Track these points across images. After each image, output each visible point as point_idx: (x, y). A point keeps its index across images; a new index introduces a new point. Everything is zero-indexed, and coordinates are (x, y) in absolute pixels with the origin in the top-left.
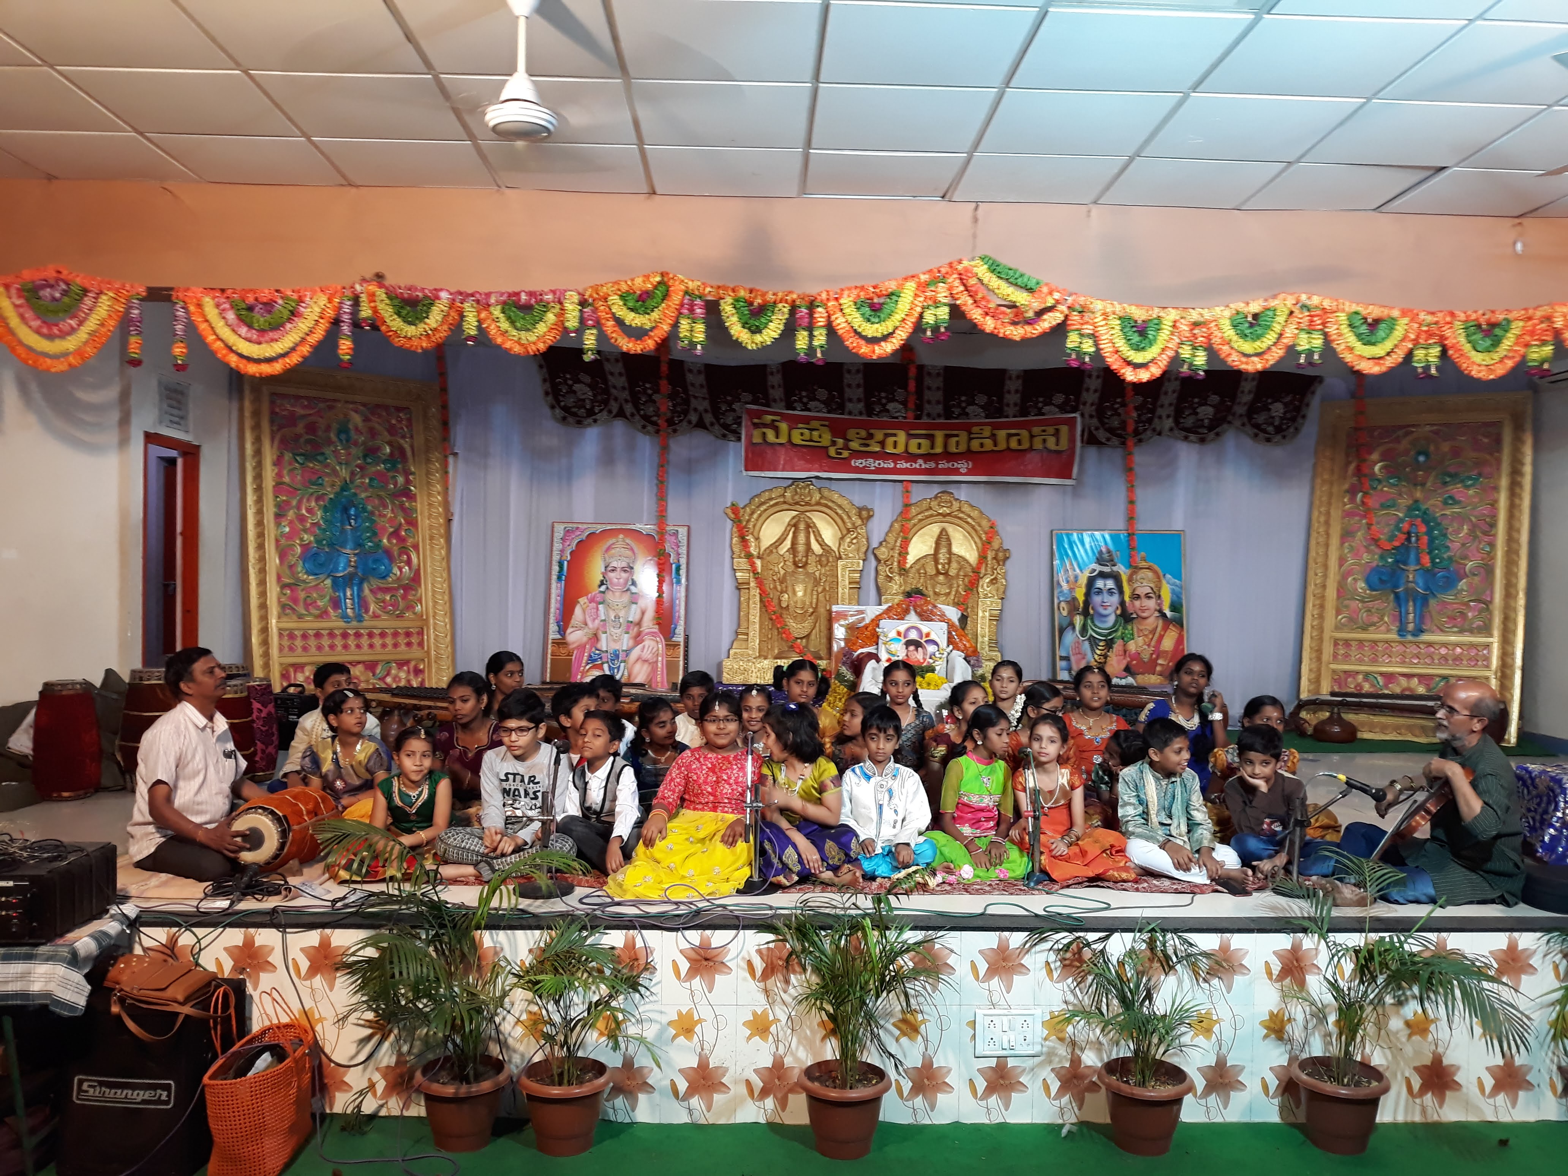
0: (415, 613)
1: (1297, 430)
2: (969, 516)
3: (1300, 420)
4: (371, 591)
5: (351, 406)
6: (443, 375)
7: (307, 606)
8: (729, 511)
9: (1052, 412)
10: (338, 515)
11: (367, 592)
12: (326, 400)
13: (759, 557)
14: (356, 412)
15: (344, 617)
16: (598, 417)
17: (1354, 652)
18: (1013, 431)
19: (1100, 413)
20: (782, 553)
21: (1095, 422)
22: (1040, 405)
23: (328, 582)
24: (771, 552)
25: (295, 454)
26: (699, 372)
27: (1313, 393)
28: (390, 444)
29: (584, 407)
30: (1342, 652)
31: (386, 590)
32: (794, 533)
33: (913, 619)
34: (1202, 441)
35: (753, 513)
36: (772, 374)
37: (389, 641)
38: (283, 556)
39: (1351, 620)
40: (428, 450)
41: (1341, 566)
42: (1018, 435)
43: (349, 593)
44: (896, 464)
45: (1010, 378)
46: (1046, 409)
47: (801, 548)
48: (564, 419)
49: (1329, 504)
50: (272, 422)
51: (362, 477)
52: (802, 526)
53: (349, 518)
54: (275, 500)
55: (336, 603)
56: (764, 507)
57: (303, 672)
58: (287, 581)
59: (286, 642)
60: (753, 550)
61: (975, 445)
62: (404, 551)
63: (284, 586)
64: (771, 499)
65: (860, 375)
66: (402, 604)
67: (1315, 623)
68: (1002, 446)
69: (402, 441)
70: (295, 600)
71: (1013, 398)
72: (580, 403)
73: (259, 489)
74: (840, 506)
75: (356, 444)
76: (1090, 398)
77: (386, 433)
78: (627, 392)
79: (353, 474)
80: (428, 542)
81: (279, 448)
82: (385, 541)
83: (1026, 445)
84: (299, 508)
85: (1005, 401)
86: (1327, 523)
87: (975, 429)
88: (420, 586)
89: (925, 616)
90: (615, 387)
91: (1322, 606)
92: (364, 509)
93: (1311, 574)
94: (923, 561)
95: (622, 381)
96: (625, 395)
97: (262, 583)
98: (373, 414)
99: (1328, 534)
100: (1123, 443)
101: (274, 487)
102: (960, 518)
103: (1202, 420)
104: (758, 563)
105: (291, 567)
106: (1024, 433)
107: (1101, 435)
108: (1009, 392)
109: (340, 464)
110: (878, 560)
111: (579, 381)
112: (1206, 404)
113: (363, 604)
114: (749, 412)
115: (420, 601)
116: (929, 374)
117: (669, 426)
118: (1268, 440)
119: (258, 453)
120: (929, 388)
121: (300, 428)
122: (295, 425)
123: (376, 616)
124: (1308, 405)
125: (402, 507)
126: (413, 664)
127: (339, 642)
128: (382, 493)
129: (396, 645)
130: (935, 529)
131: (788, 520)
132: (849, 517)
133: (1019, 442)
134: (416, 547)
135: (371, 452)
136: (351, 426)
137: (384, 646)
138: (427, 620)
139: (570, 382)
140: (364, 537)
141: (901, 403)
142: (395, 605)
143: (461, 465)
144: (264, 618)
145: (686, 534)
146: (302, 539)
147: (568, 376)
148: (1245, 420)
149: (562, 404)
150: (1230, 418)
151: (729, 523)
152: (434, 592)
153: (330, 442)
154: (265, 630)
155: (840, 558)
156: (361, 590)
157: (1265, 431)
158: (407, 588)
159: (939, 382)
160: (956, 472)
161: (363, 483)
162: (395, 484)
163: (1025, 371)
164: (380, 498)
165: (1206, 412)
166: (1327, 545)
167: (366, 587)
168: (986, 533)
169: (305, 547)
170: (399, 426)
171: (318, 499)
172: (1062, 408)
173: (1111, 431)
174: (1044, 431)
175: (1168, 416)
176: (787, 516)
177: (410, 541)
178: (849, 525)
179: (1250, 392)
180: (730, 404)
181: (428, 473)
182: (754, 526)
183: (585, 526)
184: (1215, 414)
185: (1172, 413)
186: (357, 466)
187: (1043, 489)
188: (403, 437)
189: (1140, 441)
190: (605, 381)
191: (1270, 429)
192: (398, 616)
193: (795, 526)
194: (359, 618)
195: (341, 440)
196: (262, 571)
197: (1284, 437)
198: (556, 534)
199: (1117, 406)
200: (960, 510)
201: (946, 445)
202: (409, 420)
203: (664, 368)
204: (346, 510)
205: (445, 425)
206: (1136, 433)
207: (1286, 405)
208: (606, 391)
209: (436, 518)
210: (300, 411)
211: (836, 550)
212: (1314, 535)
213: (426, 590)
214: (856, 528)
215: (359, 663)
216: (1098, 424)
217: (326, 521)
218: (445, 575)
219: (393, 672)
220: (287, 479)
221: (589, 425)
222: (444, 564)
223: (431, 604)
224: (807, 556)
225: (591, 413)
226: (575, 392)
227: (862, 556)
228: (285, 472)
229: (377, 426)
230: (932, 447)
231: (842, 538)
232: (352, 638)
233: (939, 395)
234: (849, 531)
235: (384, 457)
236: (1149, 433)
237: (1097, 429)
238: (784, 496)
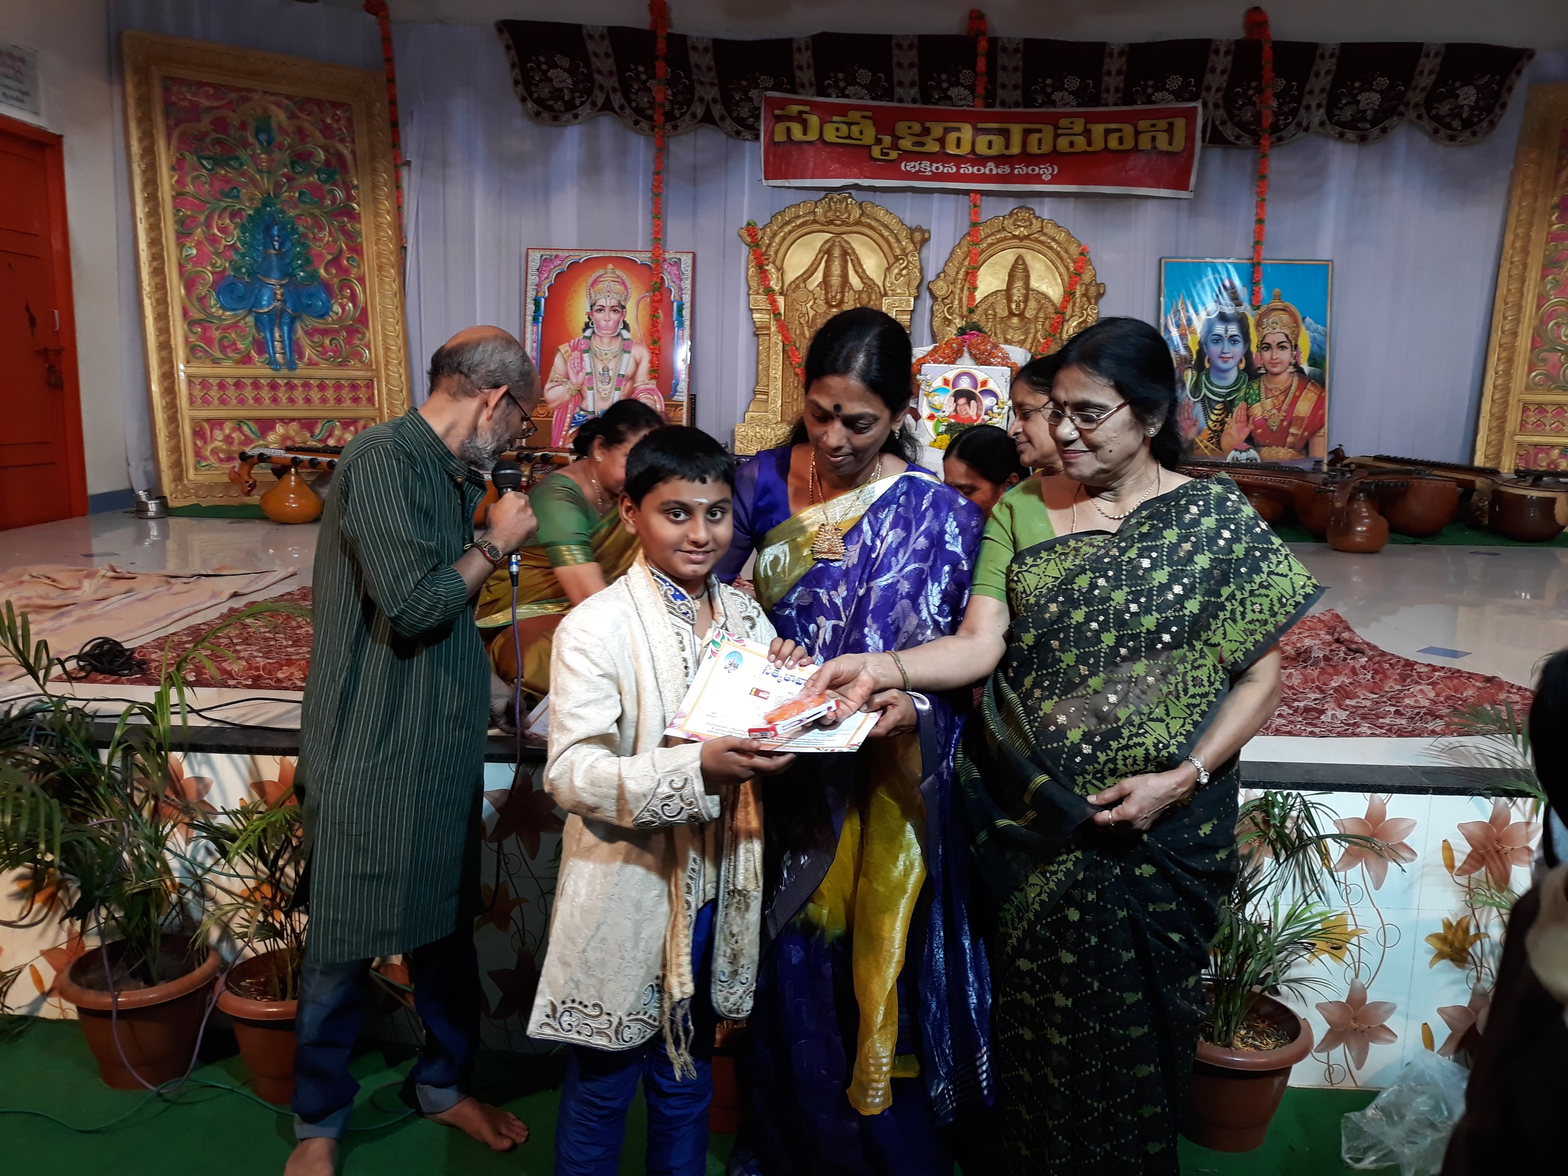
0: (361, 362)
1: (1492, 124)
2: (1054, 239)
3: (1497, 110)
4: (306, 332)
5: (273, 98)
6: (389, 60)
7: (223, 349)
8: (744, 234)
9: (1165, 101)
10: (260, 237)
11: (300, 333)
12: (239, 90)
13: (781, 294)
14: (279, 105)
15: (272, 363)
16: (579, 111)
17: (1549, 418)
18: (1113, 126)
19: (1229, 102)
20: (811, 288)
21: (1221, 112)
22: (1150, 91)
23: (250, 320)
24: (798, 286)
25: (199, 158)
26: (706, 50)
27: (1519, 73)
28: (326, 149)
29: (562, 99)
30: (1533, 419)
31: (325, 332)
32: (826, 262)
33: (966, 364)
34: (1363, 139)
35: (775, 235)
36: (799, 50)
37: (330, 394)
38: (190, 284)
39: (1548, 377)
40: (373, 157)
41: (1539, 307)
42: (1120, 130)
43: (277, 335)
44: (959, 168)
45: (1111, 55)
46: (1158, 95)
47: (835, 281)
48: (538, 114)
49: (1531, 224)
50: (167, 115)
51: (290, 189)
52: (837, 252)
53: (273, 240)
54: (175, 215)
55: (261, 347)
56: (790, 227)
57: (222, 429)
58: (196, 315)
59: (198, 393)
60: (775, 285)
61: (1063, 144)
62: (345, 284)
63: (191, 323)
64: (798, 217)
65: (915, 52)
66: (345, 349)
67: (1499, 382)
68: (1098, 145)
69: (340, 147)
70: (209, 341)
71: (1112, 82)
72: (557, 94)
73: (152, 199)
74: (886, 227)
75: (281, 147)
76: (1216, 80)
77: (318, 134)
78: (614, 78)
79: (278, 186)
80: (376, 273)
81: (178, 149)
82: (322, 271)
83: (1129, 144)
84: (208, 225)
85: (1104, 85)
86: (1525, 251)
87: (1063, 122)
88: (367, 328)
89: (982, 360)
90: (600, 72)
91: (1510, 361)
92: (294, 231)
93: (1498, 317)
94: (991, 299)
95: (609, 64)
96: (613, 81)
97: (162, 317)
98: (301, 109)
99: (1525, 265)
100: (1257, 143)
101: (174, 198)
102: (1042, 243)
103: (1365, 111)
104: (781, 300)
105: (201, 299)
106: (1128, 129)
107: (1229, 132)
108: (1109, 73)
109: (260, 171)
110: (934, 297)
111: (555, 66)
112: (1370, 89)
113: (295, 349)
114: (769, 102)
115: (368, 346)
116: (1004, 49)
117: (666, 121)
118: (1452, 138)
119: (149, 152)
120: (1004, 68)
121: (205, 124)
122: (198, 120)
123: (311, 364)
124: (1510, 89)
125: (343, 229)
126: (361, 423)
127: (266, 394)
128: (317, 212)
129: (339, 400)
130: (1008, 257)
131: (819, 245)
132: (898, 241)
133: (1121, 141)
134: (361, 280)
135: (301, 158)
136: (274, 125)
137: (324, 400)
138: (378, 370)
139: (544, 67)
140: (294, 265)
141: (966, 87)
142: (337, 352)
143: (415, 176)
144: (167, 361)
145: (690, 263)
146: (213, 265)
147: (542, 59)
148: (1423, 111)
149: (535, 96)
150: (1402, 108)
151: (745, 249)
152: (385, 336)
153: (245, 144)
154: (169, 376)
155: (886, 294)
156: (292, 330)
157: (1448, 126)
158: (352, 332)
159: (1017, 60)
160: (1038, 179)
161: (291, 198)
162: (334, 199)
163: (1131, 45)
164: (315, 218)
165: (1370, 100)
166: (1523, 280)
167: (298, 326)
168: (1074, 262)
169: (219, 275)
170: (335, 126)
171: (233, 216)
172: (1178, 95)
173: (1243, 126)
174: (1153, 126)
175: (1319, 106)
176: (819, 240)
177: (354, 271)
178: (898, 252)
179: (1431, 73)
180: (746, 93)
181: (375, 187)
182: (776, 253)
183: (566, 254)
184: (1381, 103)
185: (1324, 102)
186: (283, 175)
187: (1150, 205)
188: (342, 141)
189: (1280, 139)
190: (588, 65)
191: (1456, 124)
192: (340, 364)
193: (829, 252)
194: (291, 366)
195: (261, 143)
196: (162, 302)
197: (1474, 134)
198: (530, 264)
199: (1251, 92)
200: (1041, 231)
201: (1024, 144)
202: (349, 120)
203: (661, 45)
204: (268, 230)
205: (394, 125)
206: (1275, 128)
207: (1479, 89)
208: (590, 78)
209: (385, 244)
210: (205, 103)
211: (880, 284)
212: (1505, 265)
213: (375, 333)
214: (906, 255)
215: (293, 420)
216: (1225, 116)
217: (244, 243)
218: (397, 314)
219: (337, 432)
220: (190, 188)
221: (567, 123)
222: (396, 301)
223: (381, 351)
224: (843, 292)
225: (570, 106)
226: (550, 80)
227: (913, 291)
228: (188, 179)
229: (307, 126)
230: (1007, 147)
231: (888, 269)
232: (283, 389)
233: (1017, 78)
234: (897, 259)
235: (318, 165)
236: (1292, 128)
237: (1223, 123)
238: (814, 213)
